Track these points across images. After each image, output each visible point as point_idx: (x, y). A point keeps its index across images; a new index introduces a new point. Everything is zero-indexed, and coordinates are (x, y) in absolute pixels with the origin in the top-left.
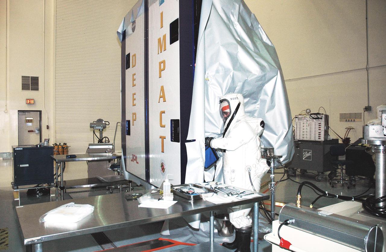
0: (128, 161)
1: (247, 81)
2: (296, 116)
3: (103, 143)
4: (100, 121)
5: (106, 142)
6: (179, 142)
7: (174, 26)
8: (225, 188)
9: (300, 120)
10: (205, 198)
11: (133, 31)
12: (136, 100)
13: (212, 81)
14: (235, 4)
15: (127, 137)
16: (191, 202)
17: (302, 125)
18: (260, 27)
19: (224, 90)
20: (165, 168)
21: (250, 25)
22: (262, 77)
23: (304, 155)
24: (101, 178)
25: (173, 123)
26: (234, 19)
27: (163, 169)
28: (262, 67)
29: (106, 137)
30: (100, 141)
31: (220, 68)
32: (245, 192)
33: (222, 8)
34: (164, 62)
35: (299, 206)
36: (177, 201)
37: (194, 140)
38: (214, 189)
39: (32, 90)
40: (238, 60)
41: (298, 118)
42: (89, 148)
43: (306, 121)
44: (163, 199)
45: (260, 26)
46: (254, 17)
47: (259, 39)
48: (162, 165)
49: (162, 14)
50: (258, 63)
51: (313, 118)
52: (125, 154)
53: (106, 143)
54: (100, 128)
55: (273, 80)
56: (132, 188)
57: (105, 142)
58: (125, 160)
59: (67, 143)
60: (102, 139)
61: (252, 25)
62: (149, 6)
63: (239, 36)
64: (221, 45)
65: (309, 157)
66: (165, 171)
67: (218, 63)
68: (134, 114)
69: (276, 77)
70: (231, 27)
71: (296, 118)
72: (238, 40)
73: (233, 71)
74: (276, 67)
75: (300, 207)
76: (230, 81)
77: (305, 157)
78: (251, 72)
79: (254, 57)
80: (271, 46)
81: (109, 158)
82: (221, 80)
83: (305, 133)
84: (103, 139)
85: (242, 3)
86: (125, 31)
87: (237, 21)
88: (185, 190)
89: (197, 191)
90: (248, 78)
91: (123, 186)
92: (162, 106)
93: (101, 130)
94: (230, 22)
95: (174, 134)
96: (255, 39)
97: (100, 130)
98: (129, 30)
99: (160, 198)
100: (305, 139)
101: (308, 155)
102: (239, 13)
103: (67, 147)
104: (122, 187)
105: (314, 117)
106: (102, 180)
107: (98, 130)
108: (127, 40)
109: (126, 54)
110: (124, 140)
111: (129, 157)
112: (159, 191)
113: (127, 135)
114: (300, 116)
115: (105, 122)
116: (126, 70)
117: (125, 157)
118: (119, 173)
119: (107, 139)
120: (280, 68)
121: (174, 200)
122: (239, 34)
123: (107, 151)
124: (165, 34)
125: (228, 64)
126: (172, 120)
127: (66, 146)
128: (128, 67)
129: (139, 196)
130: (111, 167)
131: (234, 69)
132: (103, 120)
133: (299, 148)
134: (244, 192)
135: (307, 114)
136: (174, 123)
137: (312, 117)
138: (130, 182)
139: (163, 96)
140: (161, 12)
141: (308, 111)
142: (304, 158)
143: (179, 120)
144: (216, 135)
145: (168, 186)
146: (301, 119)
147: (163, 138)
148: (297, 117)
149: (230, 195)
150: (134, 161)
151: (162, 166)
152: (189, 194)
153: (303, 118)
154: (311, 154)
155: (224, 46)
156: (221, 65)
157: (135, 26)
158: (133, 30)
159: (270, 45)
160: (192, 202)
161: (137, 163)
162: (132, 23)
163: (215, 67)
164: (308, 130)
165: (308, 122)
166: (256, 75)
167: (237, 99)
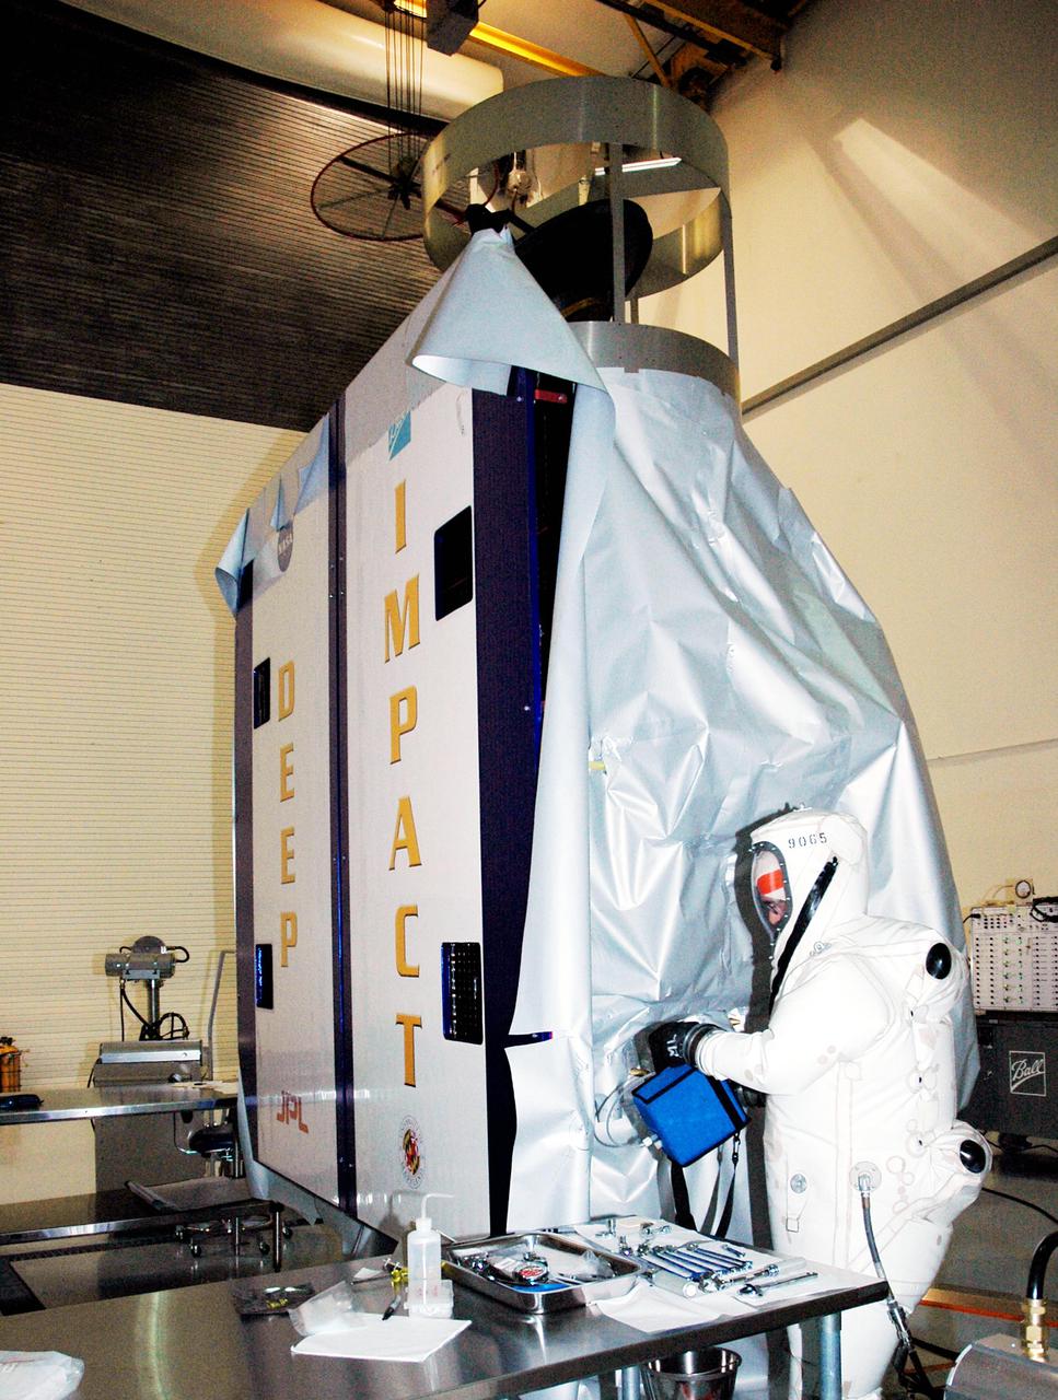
0: (265, 1119)
1: (770, 770)
2: (975, 912)
3: (160, 1038)
4: (149, 944)
5: (175, 1035)
6: (480, 1043)
7: (451, 540)
8: (684, 1250)
9: (989, 926)
10: (599, 1302)
11: (283, 568)
12: (295, 856)
13: (619, 773)
14: (710, 448)
15: (261, 1014)
16: (535, 1323)
17: (1000, 948)
18: (818, 541)
19: (671, 810)
20: (419, 1154)
21: (774, 535)
22: (834, 752)
23: (1013, 1073)
24: (150, 1193)
25: (452, 959)
26: (709, 510)
27: (412, 1158)
28: (830, 710)
29: (173, 1015)
30: (151, 1031)
31: (654, 718)
32: (775, 1267)
33: (656, 465)
34: (409, 696)
35: (1036, 1352)
36: (469, 1322)
37: (545, 1036)
38: (636, 1253)
40: (726, 680)
41: (983, 917)
42: (99, 1061)
43: (1014, 928)
44: (406, 1313)
45: (815, 538)
46: (789, 500)
47: (814, 591)
48: (410, 1141)
49: (401, 492)
50: (814, 693)
51: (1047, 918)
52: (250, 1086)
53: (172, 1038)
54: (149, 974)
55: (881, 767)
56: (284, 1230)
57: (169, 1036)
58: (252, 1111)
59: (14, 1038)
60: (159, 1023)
61: (783, 536)
62: (346, 461)
63: (730, 582)
64: (656, 622)
65: (1033, 1084)
66: (421, 1166)
67: (645, 695)
68: (289, 918)
69: (891, 751)
70: (698, 546)
71: (976, 920)
72: (727, 598)
73: (707, 732)
74: (891, 709)
75: (1045, 1356)
76: (698, 770)
77: (1017, 1080)
78: (785, 735)
79: (798, 669)
80: (864, 623)
81: (186, 1105)
82: (656, 770)
83: (1014, 982)
84: (161, 1022)
85: (739, 442)
86: (251, 564)
87: (721, 517)
88: (508, 1264)
89: (561, 1266)
90: (771, 759)
91: (248, 1224)
92: (407, 885)
93: (153, 982)
94: (690, 523)
95: (456, 1004)
96: (800, 593)
97: (148, 984)
98: (267, 564)
99: (394, 1306)
100: (1015, 1006)
101: (1030, 1073)
102: (729, 485)
103: (16, 1055)
104: (241, 1226)
105: (1051, 914)
106: (157, 1201)
107: (141, 983)
108: (259, 604)
109: (254, 666)
110: (246, 1025)
111: (269, 1101)
112: (391, 1268)
113: (259, 1006)
114: (989, 912)
115: (168, 949)
116: (254, 731)
117: (251, 1098)
118: (226, 1169)
119: (178, 1024)
120: (907, 715)
121: (458, 1314)
122: (730, 572)
123: (181, 1073)
124: (412, 576)
125: (686, 698)
126: (446, 947)
127: (11, 1050)
128: (262, 716)
129: (295, 1301)
130: (193, 1144)
131: (712, 720)
132: (161, 942)
133: (990, 1047)
134: (773, 1271)
135: (1019, 901)
136: (458, 958)
137: (1039, 912)
138: (276, 1207)
139: (406, 844)
140: (396, 483)
141: (1024, 888)
142: (1012, 1088)
143: (477, 945)
144: (642, 1006)
145: (430, 1246)
146: (996, 921)
147: (410, 1024)
148: (978, 916)
149: (711, 1286)
150: (291, 1120)
151: (410, 1145)
152: (524, 1283)
153: (1002, 918)
154: (1041, 1070)
155: (664, 623)
156: (653, 702)
157: (291, 545)
158: (284, 562)
159: (862, 617)
160: (537, 1321)
161: (304, 1128)
162: (278, 535)
163: (631, 713)
164: (1028, 970)
165: (1025, 936)
166: (809, 744)
167: (823, 840)
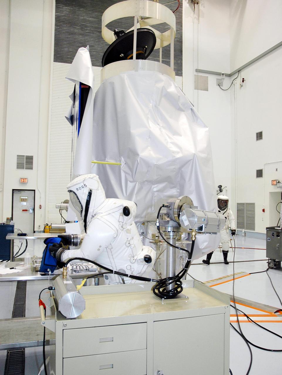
19: (134, 175)
39: (26, 168)
69: (191, 161)
90: (157, 163)
167: (86, 186)
